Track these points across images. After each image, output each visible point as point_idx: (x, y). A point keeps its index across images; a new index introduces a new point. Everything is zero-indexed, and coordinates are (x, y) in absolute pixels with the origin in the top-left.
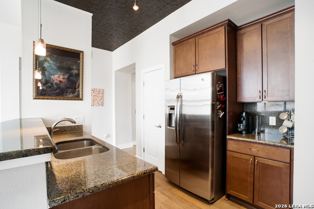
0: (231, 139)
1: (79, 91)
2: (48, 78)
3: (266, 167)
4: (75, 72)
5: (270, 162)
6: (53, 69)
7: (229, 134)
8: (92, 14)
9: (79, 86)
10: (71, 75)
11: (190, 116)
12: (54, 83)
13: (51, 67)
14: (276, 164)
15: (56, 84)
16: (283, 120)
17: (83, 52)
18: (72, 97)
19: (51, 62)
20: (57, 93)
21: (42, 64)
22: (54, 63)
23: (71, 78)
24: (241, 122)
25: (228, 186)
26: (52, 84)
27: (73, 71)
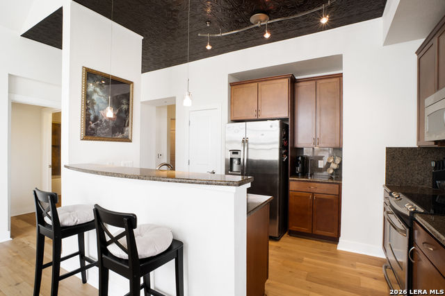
0: (293, 180)
1: (128, 131)
2: (97, 114)
3: (322, 201)
4: (124, 107)
5: (325, 196)
6: (103, 102)
7: (291, 176)
8: (143, 38)
9: (128, 125)
10: (120, 111)
11: (257, 161)
12: (103, 120)
13: (101, 99)
14: (329, 197)
15: (105, 121)
16: (330, 163)
17: (132, 83)
18: (122, 138)
19: (101, 94)
20: (105, 133)
21: (91, 96)
22: (104, 95)
23: (121, 115)
24: (298, 166)
25: (290, 223)
26: (101, 121)
27: (123, 106)
